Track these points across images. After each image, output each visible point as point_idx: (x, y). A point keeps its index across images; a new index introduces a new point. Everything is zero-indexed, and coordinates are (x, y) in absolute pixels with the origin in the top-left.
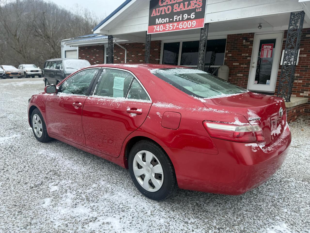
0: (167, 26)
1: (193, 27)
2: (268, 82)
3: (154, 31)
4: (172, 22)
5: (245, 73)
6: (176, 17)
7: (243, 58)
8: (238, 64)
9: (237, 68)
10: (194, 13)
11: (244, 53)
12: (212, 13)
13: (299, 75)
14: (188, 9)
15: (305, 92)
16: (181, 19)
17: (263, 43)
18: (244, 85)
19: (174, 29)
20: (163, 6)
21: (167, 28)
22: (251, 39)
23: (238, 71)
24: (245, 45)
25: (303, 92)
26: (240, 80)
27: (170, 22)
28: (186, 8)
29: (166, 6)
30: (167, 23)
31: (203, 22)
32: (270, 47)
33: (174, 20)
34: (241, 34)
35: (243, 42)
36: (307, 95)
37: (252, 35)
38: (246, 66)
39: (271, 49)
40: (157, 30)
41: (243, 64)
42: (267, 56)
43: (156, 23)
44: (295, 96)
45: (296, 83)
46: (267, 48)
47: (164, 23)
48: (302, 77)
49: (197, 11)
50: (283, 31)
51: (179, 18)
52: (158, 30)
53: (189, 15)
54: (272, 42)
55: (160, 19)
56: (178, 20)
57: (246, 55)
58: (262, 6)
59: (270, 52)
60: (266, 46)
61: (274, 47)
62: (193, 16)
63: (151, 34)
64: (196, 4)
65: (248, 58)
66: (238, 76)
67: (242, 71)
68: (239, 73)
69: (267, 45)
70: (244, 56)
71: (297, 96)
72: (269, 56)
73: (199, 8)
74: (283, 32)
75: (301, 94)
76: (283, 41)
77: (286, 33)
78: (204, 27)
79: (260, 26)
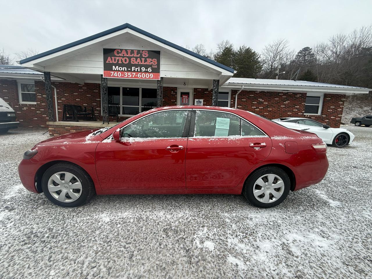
0: (126, 74)
1: (151, 79)
3: (112, 76)
4: (131, 71)
6: (134, 68)
10: (151, 68)
11: (172, 99)
12: (165, 71)
14: (144, 64)
16: (139, 71)
17: (182, 94)
19: (133, 77)
20: (120, 56)
21: (126, 76)
22: (176, 91)
24: (173, 94)
27: (128, 71)
28: (143, 63)
29: (123, 57)
30: (125, 71)
31: (159, 76)
32: (187, 97)
33: (133, 70)
34: (169, 87)
35: (171, 92)
37: (176, 89)
39: (187, 98)
40: (114, 75)
42: (185, 102)
43: (113, 69)
47: (122, 71)
49: (153, 67)
51: (138, 70)
52: (116, 75)
53: (147, 68)
54: (187, 94)
55: (117, 67)
56: (136, 70)
58: (198, 73)
59: (187, 100)
60: (185, 96)
61: (189, 97)
62: (149, 70)
63: (107, 78)
64: (151, 62)
65: (175, 103)
70: (172, 101)
72: (187, 102)
73: (155, 65)
74: (193, 89)
76: (194, 94)
77: (195, 90)
78: (160, 80)
79: (185, 84)
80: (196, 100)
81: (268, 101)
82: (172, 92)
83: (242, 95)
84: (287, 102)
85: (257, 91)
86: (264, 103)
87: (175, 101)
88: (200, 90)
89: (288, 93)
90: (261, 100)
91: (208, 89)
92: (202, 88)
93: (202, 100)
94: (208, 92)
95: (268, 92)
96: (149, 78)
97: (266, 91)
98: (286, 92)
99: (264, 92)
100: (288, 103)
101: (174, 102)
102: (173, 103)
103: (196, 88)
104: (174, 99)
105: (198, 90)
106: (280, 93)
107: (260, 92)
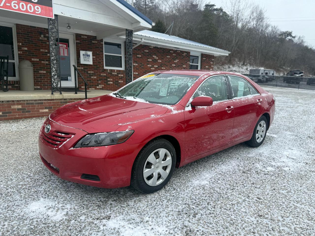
2: (70, 79)
5: (48, 70)
7: (42, 54)
8: (38, 60)
9: (38, 64)
11: (42, 49)
12: (61, 5)
13: (93, 72)
15: (99, 85)
17: (59, 41)
18: (49, 82)
19: (1, 5)
22: (47, 35)
23: (40, 68)
24: (43, 40)
25: (98, 86)
26: (43, 78)
32: (65, 46)
35: (40, 36)
36: (101, 87)
38: (47, 62)
39: (66, 48)
41: (44, 60)
42: (64, 54)
44: (94, 89)
45: (93, 79)
46: (62, 46)
48: (95, 74)
50: (75, 33)
54: (66, 42)
57: (46, 51)
59: (66, 50)
61: (69, 47)
65: (48, 55)
66: (41, 73)
67: (45, 68)
68: (41, 70)
69: (62, 44)
70: (43, 52)
71: (95, 89)
72: (66, 55)
74: (73, 34)
75: (98, 87)
76: (77, 43)
77: (78, 36)
78: (54, 18)
79: (69, 26)
80: (82, 53)
81: (162, 59)
82: (42, 36)
83: (137, 49)
84: (176, 61)
85: (151, 46)
86: (158, 61)
87: (47, 51)
88: (86, 37)
89: (177, 51)
90: (155, 57)
91: (96, 37)
92: (88, 36)
93: (90, 53)
94: (96, 42)
95: (161, 48)
96: (34, 12)
97: (159, 47)
98: (176, 49)
99: (157, 48)
100: (178, 62)
101: (45, 52)
102: (44, 54)
103: (80, 34)
104: (46, 49)
105: (82, 37)
106: (171, 50)
107: (154, 47)
